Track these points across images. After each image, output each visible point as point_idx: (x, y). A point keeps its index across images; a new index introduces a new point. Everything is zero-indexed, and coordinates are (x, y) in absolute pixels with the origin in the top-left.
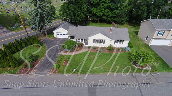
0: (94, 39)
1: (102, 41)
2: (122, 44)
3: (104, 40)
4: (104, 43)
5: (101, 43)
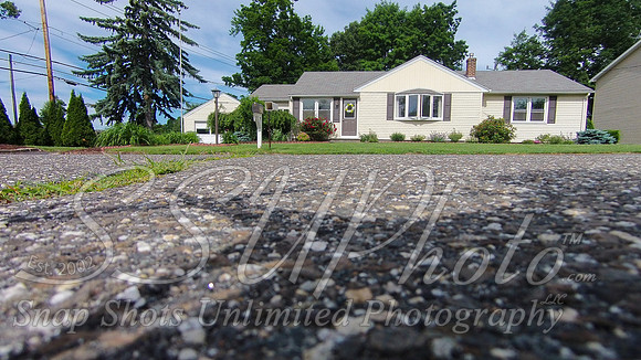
0: (390, 96)
1: (437, 100)
2: (552, 120)
3: (448, 96)
4: (447, 118)
5: (431, 118)
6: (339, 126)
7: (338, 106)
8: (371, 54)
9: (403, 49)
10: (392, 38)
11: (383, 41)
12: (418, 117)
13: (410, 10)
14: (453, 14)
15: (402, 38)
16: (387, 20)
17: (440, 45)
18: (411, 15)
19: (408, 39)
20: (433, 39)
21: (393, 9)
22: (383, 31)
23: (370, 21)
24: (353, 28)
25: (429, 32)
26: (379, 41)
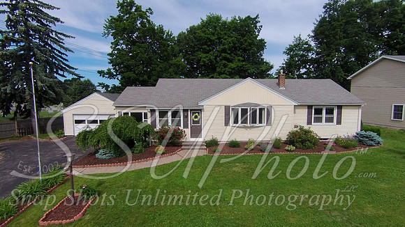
1: (261, 110)
3: (269, 108)
4: (269, 123)
5: (258, 124)
6: (188, 131)
7: (187, 117)
8: (205, 49)
9: (226, 47)
10: (219, 38)
11: (213, 41)
12: (248, 125)
13: (229, 20)
14: (257, 22)
15: (225, 39)
16: (215, 27)
17: (250, 45)
18: (230, 23)
19: (230, 40)
20: (246, 40)
21: (218, 19)
22: (213, 34)
23: (204, 26)
24: (192, 30)
25: (243, 36)
26: (210, 40)
